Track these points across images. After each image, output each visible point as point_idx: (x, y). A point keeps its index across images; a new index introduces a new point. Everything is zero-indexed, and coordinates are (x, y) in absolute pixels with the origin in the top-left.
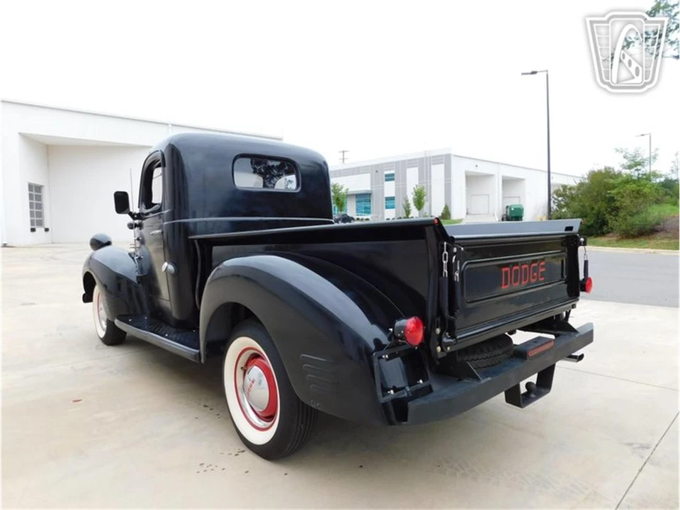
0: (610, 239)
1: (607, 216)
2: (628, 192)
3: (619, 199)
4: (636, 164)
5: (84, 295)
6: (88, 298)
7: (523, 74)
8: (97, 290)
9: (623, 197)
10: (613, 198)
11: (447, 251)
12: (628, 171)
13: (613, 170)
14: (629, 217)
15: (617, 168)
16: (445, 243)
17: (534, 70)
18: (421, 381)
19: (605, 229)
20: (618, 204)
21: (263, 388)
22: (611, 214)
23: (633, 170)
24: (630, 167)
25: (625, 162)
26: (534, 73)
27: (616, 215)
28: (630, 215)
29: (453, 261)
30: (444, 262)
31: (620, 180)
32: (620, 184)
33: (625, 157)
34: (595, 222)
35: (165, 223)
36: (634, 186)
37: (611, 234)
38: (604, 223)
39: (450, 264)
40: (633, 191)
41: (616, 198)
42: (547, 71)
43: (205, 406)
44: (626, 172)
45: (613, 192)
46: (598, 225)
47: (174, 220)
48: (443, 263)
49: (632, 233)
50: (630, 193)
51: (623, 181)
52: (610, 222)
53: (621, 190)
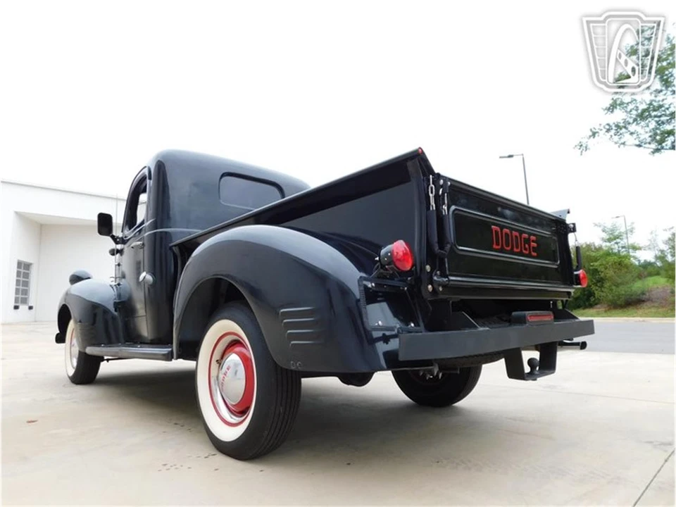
0: (598, 310)
1: (594, 288)
2: (610, 264)
3: (603, 270)
4: (614, 237)
5: (57, 335)
6: (60, 338)
7: (500, 157)
8: (71, 325)
9: (606, 268)
10: (596, 270)
11: (433, 184)
12: (608, 244)
13: (594, 245)
14: (614, 287)
15: (598, 243)
16: (431, 176)
17: (511, 154)
18: (412, 325)
19: (592, 299)
20: (602, 275)
21: (239, 379)
22: (597, 285)
23: (613, 243)
24: (609, 240)
25: (605, 236)
26: (511, 156)
27: (602, 286)
28: (615, 285)
29: (441, 192)
30: (431, 195)
31: (601, 253)
32: (601, 257)
33: (603, 231)
34: (581, 293)
35: (147, 234)
36: (615, 257)
37: (598, 306)
38: (591, 294)
39: (437, 197)
40: (615, 263)
41: (599, 270)
42: (522, 155)
43: (176, 424)
44: (605, 245)
45: (596, 264)
46: (586, 297)
47: (156, 229)
48: (429, 197)
49: (619, 302)
50: (612, 264)
51: (604, 254)
52: (596, 292)
53: (604, 263)
